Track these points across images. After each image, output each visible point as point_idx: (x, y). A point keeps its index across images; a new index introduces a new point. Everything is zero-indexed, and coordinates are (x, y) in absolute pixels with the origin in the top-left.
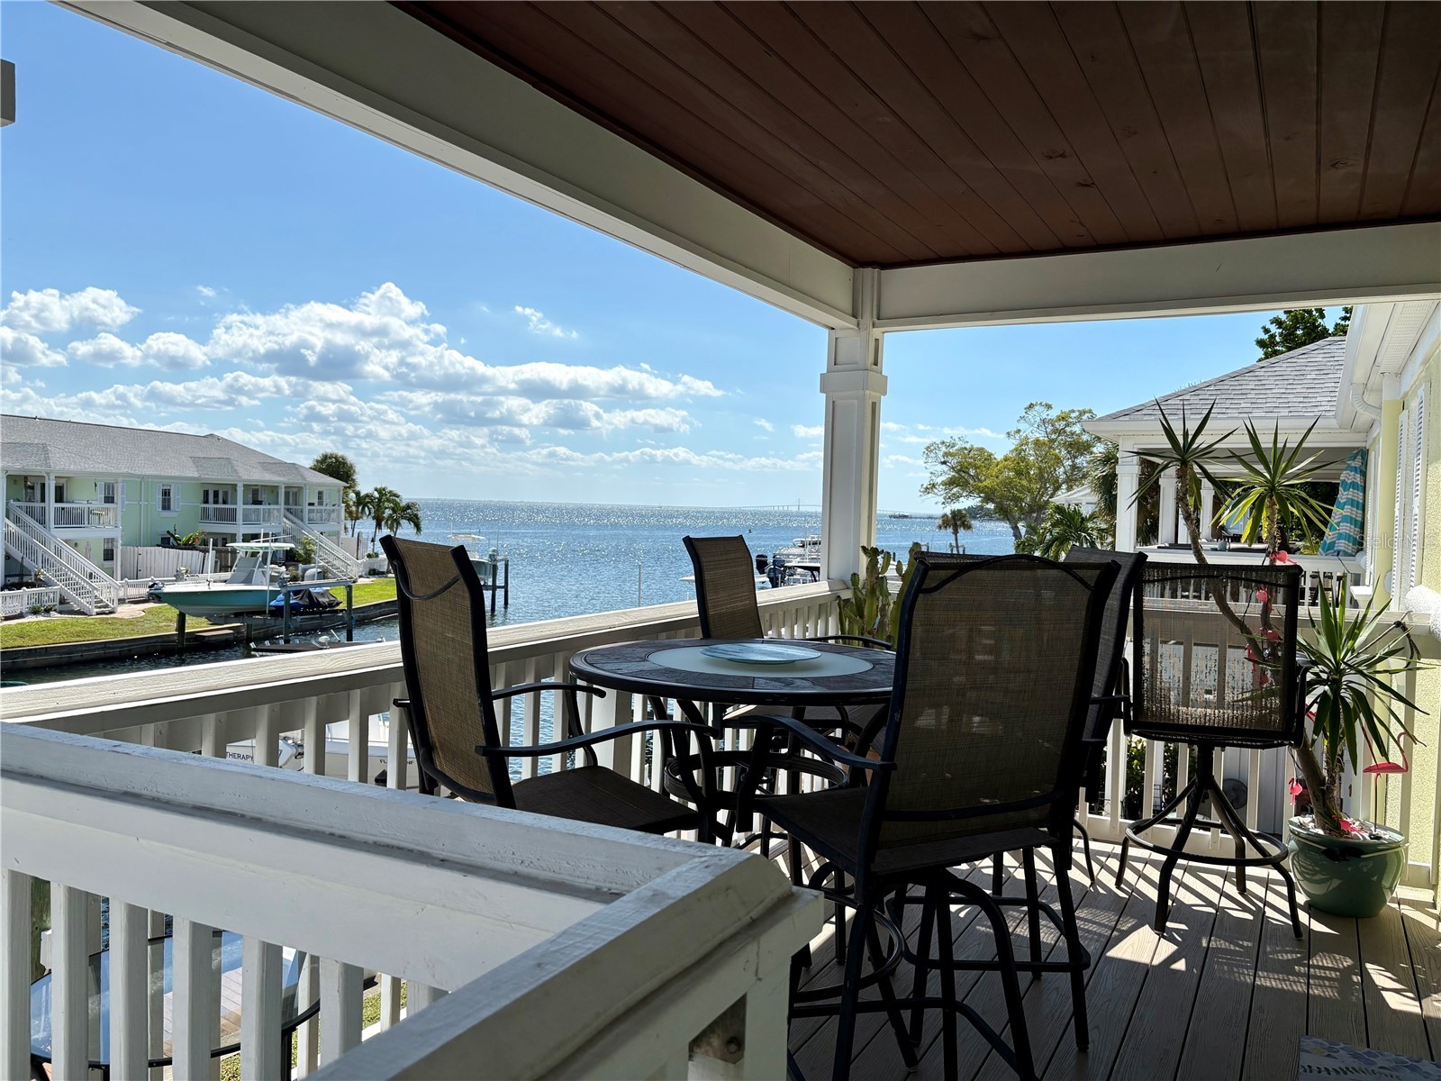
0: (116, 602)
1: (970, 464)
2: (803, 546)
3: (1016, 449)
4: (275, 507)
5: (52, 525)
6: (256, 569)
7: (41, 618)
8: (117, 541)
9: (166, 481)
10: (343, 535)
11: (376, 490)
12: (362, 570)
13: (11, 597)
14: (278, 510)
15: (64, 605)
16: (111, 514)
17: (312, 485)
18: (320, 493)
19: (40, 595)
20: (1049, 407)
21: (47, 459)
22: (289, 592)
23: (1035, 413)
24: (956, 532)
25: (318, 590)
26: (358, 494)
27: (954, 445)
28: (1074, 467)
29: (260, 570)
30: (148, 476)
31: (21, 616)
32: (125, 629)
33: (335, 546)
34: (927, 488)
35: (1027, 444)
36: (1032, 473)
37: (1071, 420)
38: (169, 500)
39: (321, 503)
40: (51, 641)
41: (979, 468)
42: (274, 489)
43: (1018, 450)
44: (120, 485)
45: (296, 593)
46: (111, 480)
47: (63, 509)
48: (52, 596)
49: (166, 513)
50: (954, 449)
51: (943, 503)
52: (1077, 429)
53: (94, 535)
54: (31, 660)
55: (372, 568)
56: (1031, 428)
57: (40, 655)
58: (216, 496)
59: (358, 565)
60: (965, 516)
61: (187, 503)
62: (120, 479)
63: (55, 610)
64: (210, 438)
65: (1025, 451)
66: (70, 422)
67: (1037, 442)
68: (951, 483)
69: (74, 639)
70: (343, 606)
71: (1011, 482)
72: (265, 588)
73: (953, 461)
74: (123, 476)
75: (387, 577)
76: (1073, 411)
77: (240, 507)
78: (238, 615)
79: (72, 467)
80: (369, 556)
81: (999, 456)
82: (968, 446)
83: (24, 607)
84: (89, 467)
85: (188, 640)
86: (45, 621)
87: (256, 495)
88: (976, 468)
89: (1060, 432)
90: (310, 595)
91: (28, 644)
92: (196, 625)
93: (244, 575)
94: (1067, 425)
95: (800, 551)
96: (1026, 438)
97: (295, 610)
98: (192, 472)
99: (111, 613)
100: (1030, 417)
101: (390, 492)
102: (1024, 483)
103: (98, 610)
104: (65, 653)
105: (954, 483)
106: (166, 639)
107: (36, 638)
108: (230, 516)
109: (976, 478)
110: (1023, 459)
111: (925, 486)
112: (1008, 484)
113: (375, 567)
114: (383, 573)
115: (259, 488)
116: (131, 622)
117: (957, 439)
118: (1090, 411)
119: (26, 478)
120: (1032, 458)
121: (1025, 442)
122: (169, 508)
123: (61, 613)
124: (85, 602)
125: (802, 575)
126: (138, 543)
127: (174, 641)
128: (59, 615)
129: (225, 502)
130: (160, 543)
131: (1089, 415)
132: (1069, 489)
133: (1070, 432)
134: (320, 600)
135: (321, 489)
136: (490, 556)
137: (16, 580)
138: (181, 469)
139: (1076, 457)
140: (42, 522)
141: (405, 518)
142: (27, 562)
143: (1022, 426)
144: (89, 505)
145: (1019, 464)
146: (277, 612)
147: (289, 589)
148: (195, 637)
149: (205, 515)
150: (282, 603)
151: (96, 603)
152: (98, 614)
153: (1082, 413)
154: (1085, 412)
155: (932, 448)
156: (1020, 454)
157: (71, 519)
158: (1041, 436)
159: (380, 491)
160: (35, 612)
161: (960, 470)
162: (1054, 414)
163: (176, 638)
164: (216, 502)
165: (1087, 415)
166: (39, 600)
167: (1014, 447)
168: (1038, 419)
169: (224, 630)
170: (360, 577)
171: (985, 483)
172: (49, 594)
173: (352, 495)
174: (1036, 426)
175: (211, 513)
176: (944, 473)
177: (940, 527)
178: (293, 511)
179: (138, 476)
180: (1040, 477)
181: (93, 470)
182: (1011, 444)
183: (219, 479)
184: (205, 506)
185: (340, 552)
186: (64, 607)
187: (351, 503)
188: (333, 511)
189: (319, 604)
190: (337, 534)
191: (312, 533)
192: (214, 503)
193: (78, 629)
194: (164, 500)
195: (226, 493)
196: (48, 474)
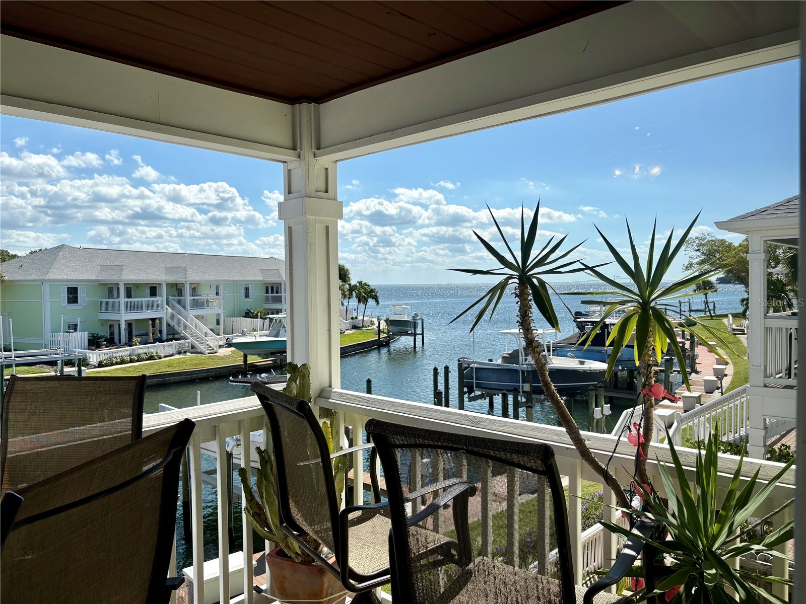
0: (218, 347)
1: (716, 250)
5: (189, 308)
6: (281, 329)
7: (182, 356)
8: (221, 315)
9: (247, 283)
11: (358, 282)
12: (348, 326)
13: (168, 346)
15: (193, 349)
16: (217, 301)
19: (182, 344)
21: (186, 274)
26: (350, 285)
27: (704, 239)
29: (284, 329)
30: (237, 281)
31: (172, 355)
32: (220, 361)
38: (248, 293)
40: (182, 369)
41: (722, 252)
44: (222, 286)
46: (217, 284)
47: (194, 299)
48: (187, 344)
49: (247, 300)
50: (705, 241)
53: (210, 312)
54: (172, 379)
55: (354, 324)
57: (177, 376)
58: (272, 289)
59: (345, 324)
61: (257, 293)
62: (222, 283)
63: (189, 352)
64: (271, 259)
66: (202, 254)
68: (703, 263)
69: (193, 367)
71: (744, 261)
73: (704, 249)
74: (223, 281)
75: (362, 330)
77: (283, 295)
78: (273, 354)
79: (197, 278)
80: (352, 318)
81: (736, 244)
82: (713, 239)
83: (174, 351)
84: (207, 277)
85: (249, 367)
86: (182, 358)
88: (720, 253)
91: (171, 370)
92: (253, 359)
93: (275, 333)
98: (260, 277)
99: (215, 353)
101: (365, 283)
103: (209, 351)
104: (188, 375)
105: (705, 262)
106: (239, 367)
107: (175, 367)
108: (278, 300)
109: (720, 259)
111: (686, 266)
113: (356, 324)
114: (360, 327)
116: (223, 358)
117: (706, 235)
119: (176, 284)
122: (248, 297)
123: (192, 353)
124: (202, 347)
126: (234, 315)
127: (242, 368)
128: (191, 354)
129: (277, 293)
130: (244, 315)
136: (413, 317)
137: (171, 337)
138: (255, 276)
140: (184, 307)
141: (370, 297)
142: (176, 327)
144: (207, 297)
148: (252, 365)
149: (267, 300)
151: (208, 348)
152: (209, 353)
155: (690, 241)
157: (196, 304)
159: (360, 283)
160: (179, 353)
161: (708, 255)
163: (243, 366)
164: (272, 292)
166: (181, 347)
169: (268, 361)
170: (347, 330)
171: (726, 262)
173: (347, 286)
175: (270, 298)
176: (698, 257)
177: (695, 291)
179: (232, 281)
181: (208, 279)
183: (273, 281)
184: (267, 295)
187: (346, 290)
192: (272, 293)
193: (197, 362)
194: (246, 293)
195: (277, 288)
196: (186, 282)
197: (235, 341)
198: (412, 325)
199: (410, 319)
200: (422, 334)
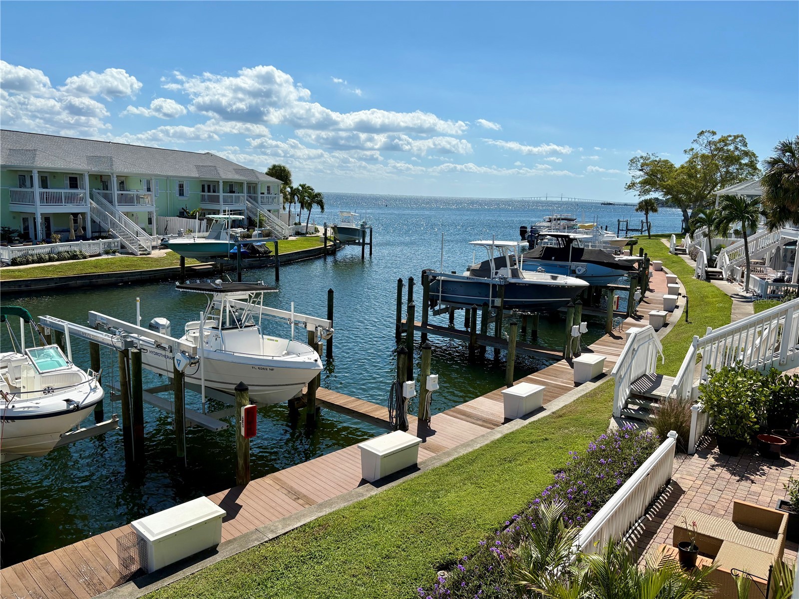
0: (151, 248)
1: (658, 170)
2: (550, 221)
3: (689, 161)
4: (242, 194)
5: (116, 202)
6: (222, 231)
7: (110, 257)
8: (153, 213)
9: (181, 179)
10: (282, 211)
11: (300, 185)
12: (292, 232)
13: (94, 244)
14: (244, 196)
15: (123, 249)
16: (149, 198)
17: (263, 182)
18: (268, 187)
19: (110, 243)
20: (714, 133)
21: (112, 165)
22: (240, 245)
23: (704, 137)
24: (647, 214)
25: (258, 244)
26: (291, 188)
27: (649, 158)
28: (727, 172)
29: (225, 231)
30: (171, 176)
31: (99, 255)
32: (154, 264)
33: (275, 218)
34: (629, 186)
35: (697, 158)
36: (698, 176)
37: (728, 142)
38: (183, 190)
39: (269, 193)
40: (112, 270)
41: (663, 173)
42: (241, 184)
43: (690, 162)
44: (153, 181)
45: (245, 245)
46: (149, 178)
47: (122, 194)
48: (116, 244)
49: (181, 198)
50: (649, 161)
51: (639, 195)
52: (731, 148)
53: (141, 209)
54: (100, 280)
55: (297, 231)
56: (701, 147)
57: (106, 278)
58: (209, 187)
59: (289, 229)
60: (653, 204)
61: (192, 192)
62: (153, 178)
63: (118, 252)
64: (207, 155)
65: (695, 162)
66: (129, 145)
67: (703, 156)
68: (644, 183)
69: (124, 269)
70: (273, 254)
72: (228, 242)
73: (647, 169)
74: (154, 176)
75: (306, 236)
76: (730, 136)
77: (221, 194)
78: (213, 258)
79: (125, 170)
80: (296, 224)
81: (677, 165)
82: (657, 159)
83: (101, 250)
84: (136, 170)
85: (187, 271)
86: (111, 258)
87: (232, 187)
88: (662, 173)
89: (721, 150)
90: (253, 247)
91: (99, 271)
92: (190, 263)
93: (215, 234)
94: (726, 145)
95: (548, 224)
96: (697, 154)
97: (244, 255)
98: (195, 174)
99: (148, 254)
100: (700, 140)
101: (309, 187)
102: (694, 183)
103: (141, 252)
104: (119, 277)
105: (647, 183)
106: (175, 270)
107: (103, 268)
108: (216, 200)
109: (662, 180)
110: (694, 167)
112: (683, 183)
113: (299, 231)
114: (303, 234)
115: (233, 183)
116: (157, 260)
117: (651, 155)
118: (742, 136)
119: (101, 176)
120: (699, 167)
121: (696, 156)
122: (183, 195)
123: (121, 253)
124: (133, 248)
125: (549, 240)
126: (167, 214)
127: (179, 272)
128: (120, 255)
129: (214, 192)
130: (179, 215)
131: (741, 138)
132: (723, 186)
133: (727, 150)
134: (259, 249)
135: (269, 185)
136: (362, 225)
137: (97, 234)
138: (189, 172)
139: (729, 166)
140: (111, 202)
141: (315, 202)
142: (102, 224)
143: (695, 146)
144: (138, 193)
145: (690, 170)
146: (233, 256)
147: (240, 243)
148: (190, 269)
149: (203, 199)
150: (236, 251)
151: (140, 248)
152: (141, 255)
153: (736, 137)
154: (738, 136)
155: (635, 160)
156: (692, 163)
157: (126, 200)
158: (706, 152)
159: (303, 186)
160: (107, 253)
161: (651, 175)
162: (716, 138)
163: (180, 269)
164: (209, 191)
165: (739, 138)
166: (109, 246)
167: (688, 159)
168: (705, 142)
169: (208, 265)
170: (290, 236)
171: (667, 183)
172: (114, 243)
173: (289, 189)
174: (704, 146)
175: (206, 197)
176: (640, 176)
177: (637, 210)
178: (253, 198)
179: (165, 176)
180: (704, 179)
181: (137, 172)
182: (686, 158)
183: (210, 178)
184: (203, 194)
185: (279, 222)
186: (123, 250)
187: (287, 193)
188: (275, 198)
189: (259, 252)
190: (278, 211)
191: (263, 211)
193: (128, 263)
194: (180, 190)
195: (214, 186)
196: (112, 174)
197: (172, 241)
198: (361, 233)
199: (359, 227)
200: (370, 244)
